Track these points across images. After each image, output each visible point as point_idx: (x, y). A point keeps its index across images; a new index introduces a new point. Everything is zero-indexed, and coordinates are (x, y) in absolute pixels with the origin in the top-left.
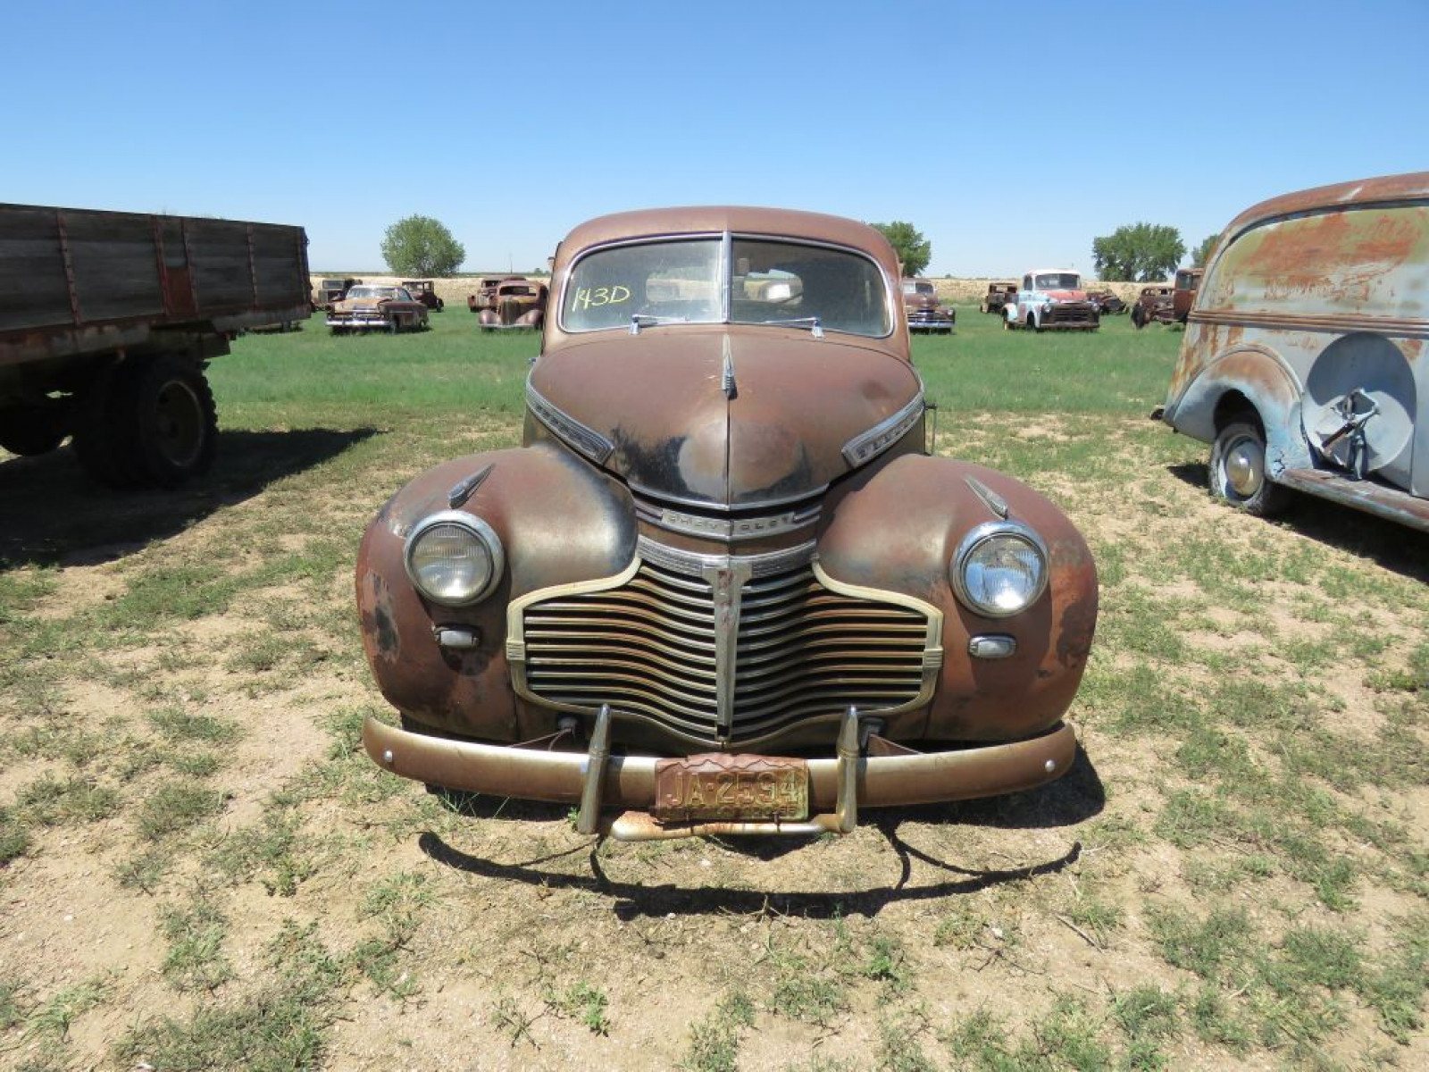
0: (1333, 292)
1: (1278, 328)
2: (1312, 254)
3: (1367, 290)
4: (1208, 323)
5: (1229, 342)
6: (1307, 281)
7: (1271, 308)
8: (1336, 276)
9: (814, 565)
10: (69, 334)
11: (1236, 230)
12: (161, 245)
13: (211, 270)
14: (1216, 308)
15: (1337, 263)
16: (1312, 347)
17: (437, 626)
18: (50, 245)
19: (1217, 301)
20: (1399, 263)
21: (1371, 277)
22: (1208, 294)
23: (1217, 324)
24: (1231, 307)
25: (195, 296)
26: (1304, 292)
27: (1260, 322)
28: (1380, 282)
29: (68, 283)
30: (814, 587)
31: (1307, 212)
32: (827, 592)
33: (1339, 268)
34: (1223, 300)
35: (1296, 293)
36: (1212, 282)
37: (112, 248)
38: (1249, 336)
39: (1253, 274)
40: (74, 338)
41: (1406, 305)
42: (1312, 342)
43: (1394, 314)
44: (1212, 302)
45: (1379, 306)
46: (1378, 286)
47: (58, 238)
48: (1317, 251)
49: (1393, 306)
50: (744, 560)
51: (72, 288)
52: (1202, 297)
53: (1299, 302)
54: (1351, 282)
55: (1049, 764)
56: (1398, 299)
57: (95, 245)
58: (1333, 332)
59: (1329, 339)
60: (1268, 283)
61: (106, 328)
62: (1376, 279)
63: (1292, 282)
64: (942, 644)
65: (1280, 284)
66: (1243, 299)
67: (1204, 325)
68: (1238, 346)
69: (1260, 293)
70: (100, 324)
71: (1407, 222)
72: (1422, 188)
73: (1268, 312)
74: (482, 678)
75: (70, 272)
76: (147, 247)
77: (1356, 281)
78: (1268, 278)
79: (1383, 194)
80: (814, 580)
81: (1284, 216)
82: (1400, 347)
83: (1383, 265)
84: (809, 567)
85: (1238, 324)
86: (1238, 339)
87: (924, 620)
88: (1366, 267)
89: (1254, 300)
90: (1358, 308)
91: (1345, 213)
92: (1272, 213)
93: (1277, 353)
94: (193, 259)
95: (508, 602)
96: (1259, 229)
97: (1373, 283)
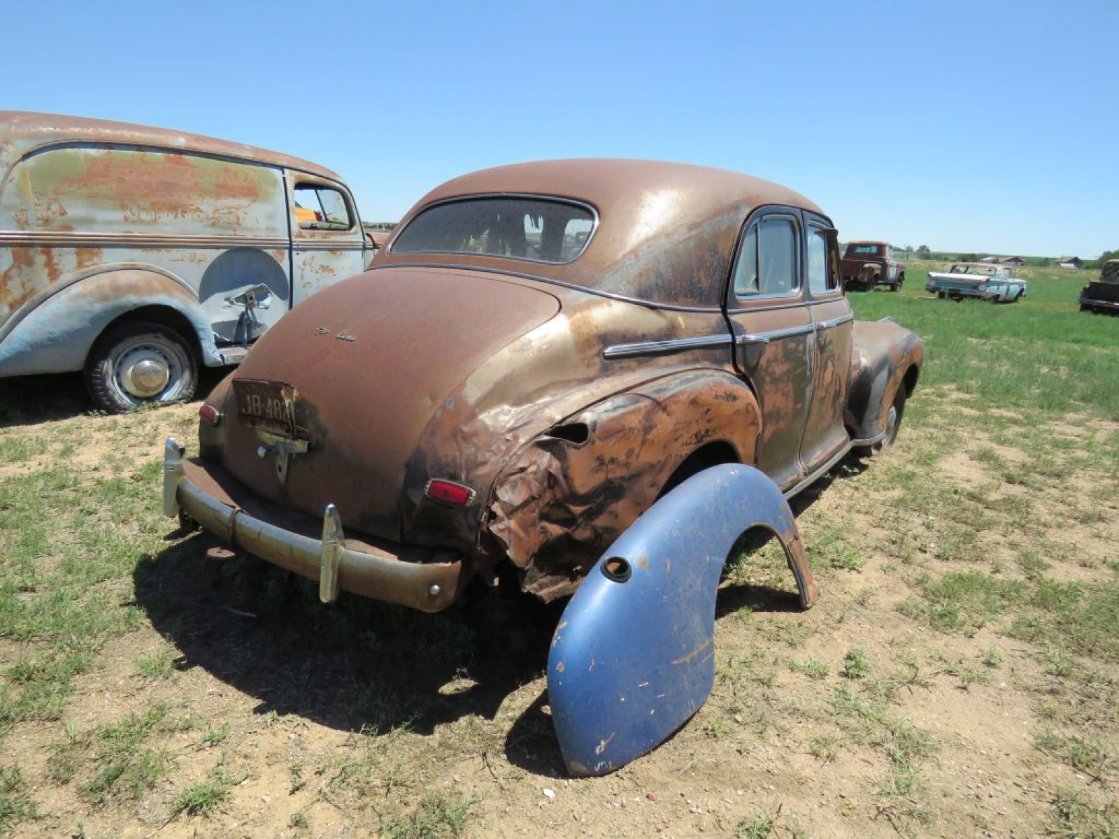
0: (208, 218)
2: (169, 186)
3: (238, 218)
5: (81, 264)
8: (206, 206)
15: (202, 196)
16: (200, 261)
19: (35, 222)
20: (254, 201)
21: (238, 209)
23: (48, 247)
26: (176, 217)
28: (245, 213)
33: (205, 201)
34: (47, 221)
35: (166, 217)
38: (114, 257)
42: (198, 257)
43: (263, 235)
45: (251, 230)
46: (245, 216)
48: (174, 184)
49: (260, 229)
54: (222, 211)
56: (262, 224)
58: (217, 248)
59: (215, 253)
60: (124, 207)
62: (241, 211)
63: (155, 207)
65: (144, 209)
66: (89, 222)
67: (22, 249)
68: (103, 266)
69: (117, 215)
71: (247, 174)
73: (135, 234)
77: (226, 211)
78: (123, 202)
81: (107, 145)
82: (273, 256)
83: (244, 202)
85: (90, 246)
86: (98, 260)
88: (230, 202)
89: (108, 223)
90: (235, 230)
91: (185, 157)
93: (162, 269)
96: (70, 151)
97: (240, 214)
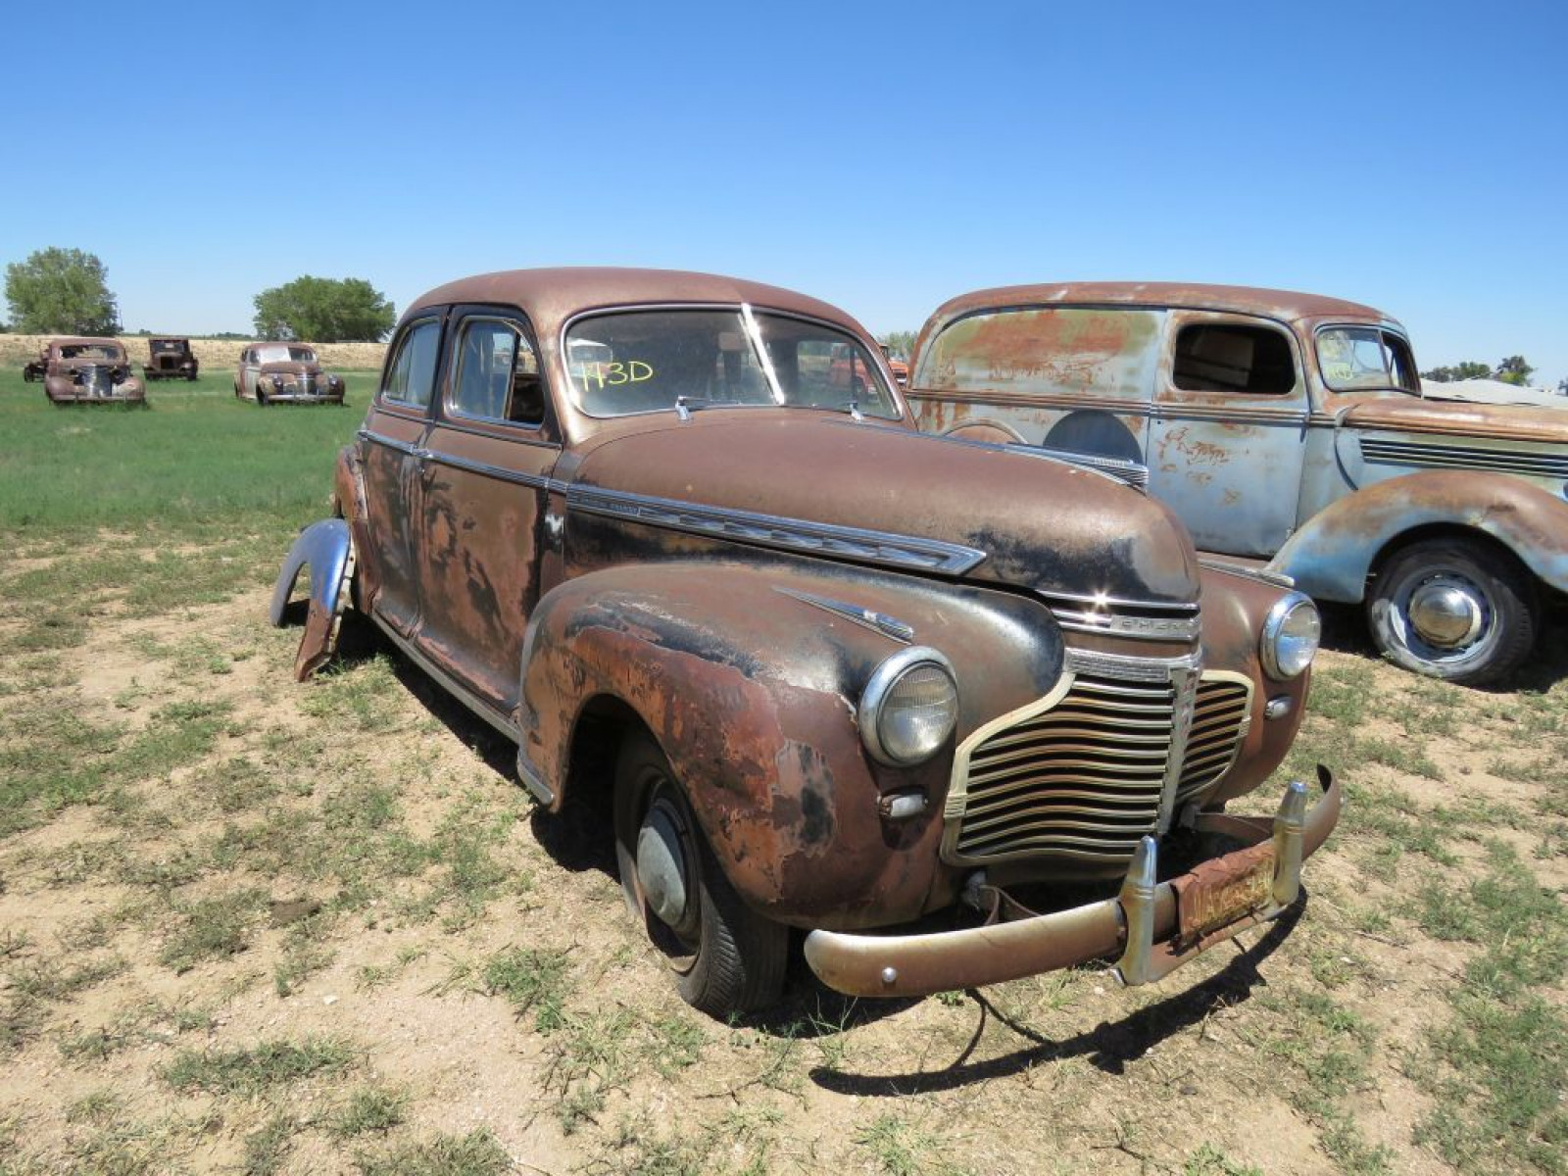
0: (1058, 376)
1: (1009, 405)
2: (1031, 343)
3: (1090, 375)
4: (931, 400)
5: (956, 418)
6: (1032, 366)
7: (997, 388)
8: (1060, 362)
11: (947, 318)
14: (937, 386)
15: (1059, 352)
16: (1043, 422)
17: (884, 795)
19: (937, 380)
20: (1114, 354)
21: (1092, 364)
22: (926, 374)
23: (940, 401)
24: (954, 385)
26: (1029, 375)
27: (987, 399)
28: (1100, 369)
31: (1020, 307)
33: (1061, 356)
34: (944, 379)
35: (1021, 375)
36: (929, 363)
38: (976, 413)
39: (974, 357)
41: (1125, 388)
42: (1042, 418)
43: (1117, 396)
44: (932, 381)
45: (1103, 389)
46: (1099, 372)
48: (1036, 341)
49: (1115, 389)
52: (920, 376)
53: (1024, 384)
54: (1074, 368)
56: (1119, 382)
58: (1062, 409)
59: (1059, 415)
60: (991, 366)
62: (1096, 367)
63: (1017, 365)
65: (1006, 368)
66: (967, 379)
67: (926, 402)
68: (968, 421)
69: (985, 374)
71: (1116, 322)
72: (1121, 295)
73: (995, 391)
74: (916, 850)
77: (1078, 367)
78: (991, 362)
79: (1088, 297)
81: (998, 309)
82: (1126, 422)
83: (1101, 356)
85: (964, 401)
86: (966, 415)
88: (1087, 356)
89: (979, 381)
90: (1083, 390)
91: (1058, 311)
92: (986, 306)
93: (1009, 427)
95: (958, 747)
96: (972, 319)
97: (1094, 370)
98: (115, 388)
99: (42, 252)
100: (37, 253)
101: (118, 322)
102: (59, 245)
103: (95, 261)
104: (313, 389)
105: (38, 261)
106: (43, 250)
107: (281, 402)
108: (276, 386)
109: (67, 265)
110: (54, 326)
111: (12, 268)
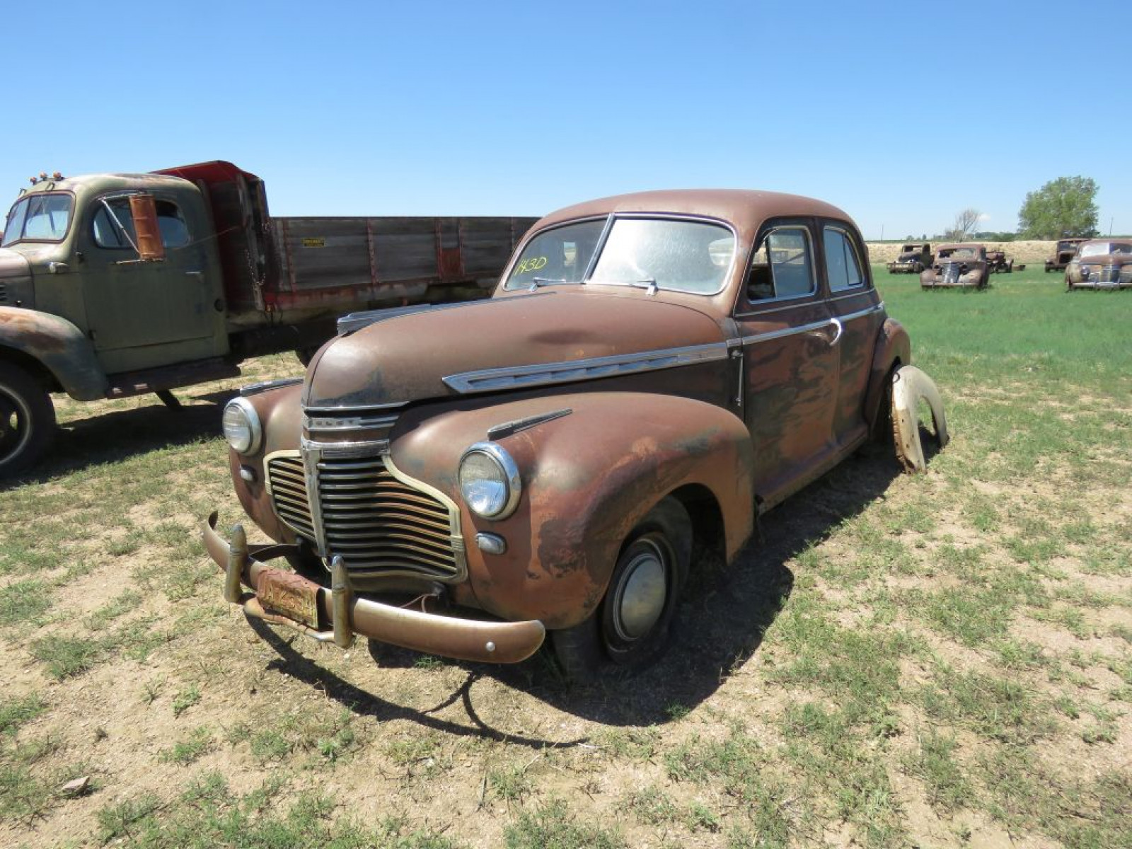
9: (384, 458)
10: (369, 289)
12: (440, 235)
13: (477, 249)
18: (363, 238)
25: (463, 265)
29: (370, 259)
30: (383, 473)
32: (393, 479)
37: (403, 238)
40: (373, 291)
47: (367, 234)
50: (317, 445)
51: (373, 263)
55: (490, 644)
57: (393, 238)
61: (396, 286)
64: (462, 532)
70: (391, 284)
74: (261, 502)
75: (372, 253)
76: (431, 236)
80: (384, 469)
84: (379, 459)
87: (446, 511)
94: (464, 242)
95: (264, 456)
98: (962, 277)
99: (1053, 181)
100: (1049, 183)
101: (1097, 228)
102: (1065, 175)
103: (1091, 183)
104: (1114, 279)
105: (1049, 188)
106: (1054, 179)
107: (1082, 288)
108: (1083, 275)
109: (1069, 189)
110: (1047, 234)
111: (1029, 196)
